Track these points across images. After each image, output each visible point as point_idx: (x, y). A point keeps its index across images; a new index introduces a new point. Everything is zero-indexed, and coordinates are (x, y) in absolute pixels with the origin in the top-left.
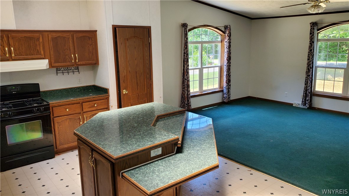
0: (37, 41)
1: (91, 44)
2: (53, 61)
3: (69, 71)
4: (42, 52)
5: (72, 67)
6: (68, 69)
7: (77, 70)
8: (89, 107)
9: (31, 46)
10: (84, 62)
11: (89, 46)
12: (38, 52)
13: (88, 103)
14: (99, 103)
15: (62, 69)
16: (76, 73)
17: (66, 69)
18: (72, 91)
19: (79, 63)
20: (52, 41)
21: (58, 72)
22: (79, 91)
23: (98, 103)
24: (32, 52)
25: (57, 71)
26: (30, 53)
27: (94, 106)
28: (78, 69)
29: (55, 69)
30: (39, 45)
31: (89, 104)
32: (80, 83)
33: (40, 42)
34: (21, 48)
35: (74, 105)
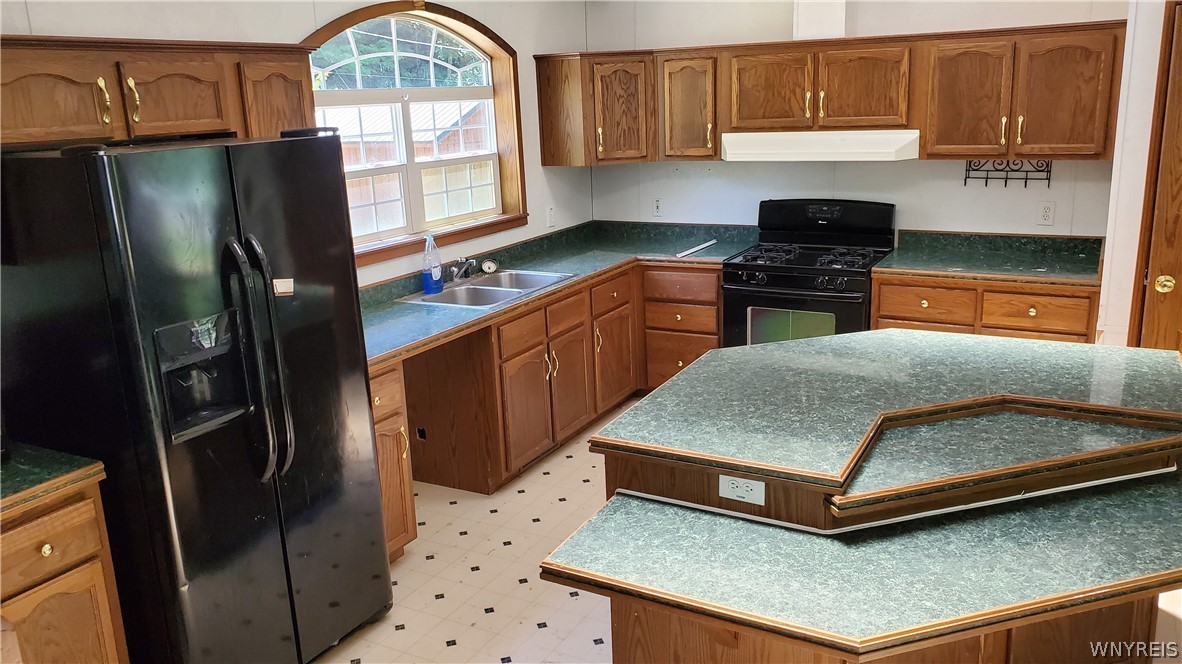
0: (892, 69)
1: (1092, 78)
2: (931, 137)
3: (1011, 175)
4: (903, 107)
5: (1025, 161)
6: (1008, 169)
7: (1044, 175)
8: (1004, 311)
9: (873, 87)
10: (1046, 146)
11: (1079, 87)
12: (891, 105)
13: (1005, 297)
14: (1049, 306)
15: (988, 166)
16: (1037, 187)
17: (1000, 167)
18: (1011, 246)
19: (1027, 149)
20: (938, 70)
21: (972, 174)
22: (1034, 252)
23: (1045, 306)
24: (873, 104)
25: (968, 170)
26: (869, 108)
27: (1026, 315)
28: (1049, 172)
29: (962, 164)
30: (897, 83)
31: (1008, 303)
32: (1045, 222)
33: (902, 72)
34: (845, 91)
35: (953, 292)
